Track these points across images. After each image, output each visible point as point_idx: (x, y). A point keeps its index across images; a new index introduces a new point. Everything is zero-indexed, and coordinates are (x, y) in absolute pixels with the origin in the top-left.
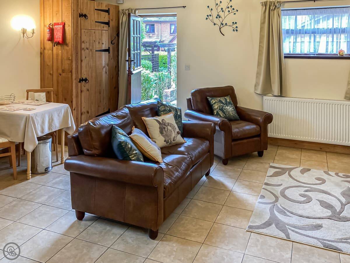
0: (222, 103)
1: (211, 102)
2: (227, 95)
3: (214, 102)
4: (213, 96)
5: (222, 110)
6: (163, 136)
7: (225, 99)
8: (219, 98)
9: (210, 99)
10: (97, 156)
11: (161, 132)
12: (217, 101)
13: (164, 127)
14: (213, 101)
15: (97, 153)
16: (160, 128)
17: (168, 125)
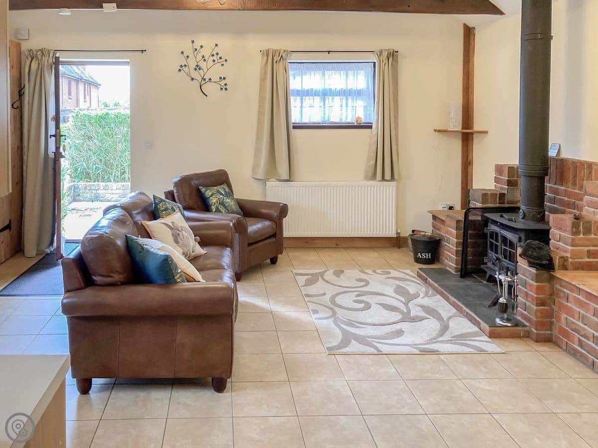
0: (221, 194)
1: (207, 193)
2: (222, 184)
3: (210, 194)
4: (208, 186)
5: (222, 203)
6: (180, 247)
7: (223, 188)
8: (215, 188)
9: (203, 190)
10: (121, 285)
11: (177, 242)
12: (214, 192)
13: (178, 234)
14: (208, 193)
15: (121, 280)
16: (173, 235)
17: (182, 229)
